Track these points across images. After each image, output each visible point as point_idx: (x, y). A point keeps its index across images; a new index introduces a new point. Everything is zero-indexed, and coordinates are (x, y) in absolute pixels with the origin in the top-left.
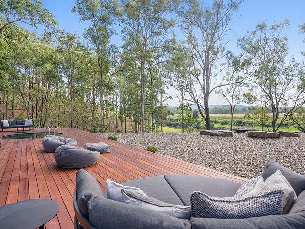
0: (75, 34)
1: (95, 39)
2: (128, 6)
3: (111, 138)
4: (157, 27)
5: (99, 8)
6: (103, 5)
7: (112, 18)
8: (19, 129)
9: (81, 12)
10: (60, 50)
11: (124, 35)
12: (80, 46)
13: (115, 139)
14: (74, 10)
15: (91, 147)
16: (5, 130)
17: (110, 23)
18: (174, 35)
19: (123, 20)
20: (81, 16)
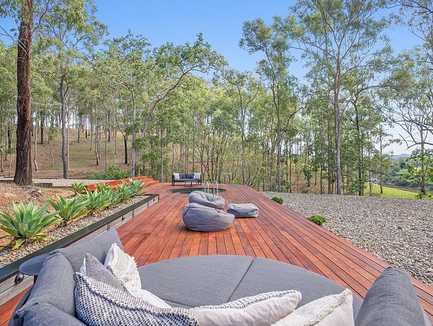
0: (246, 71)
1: (268, 72)
2: (307, 20)
3: (275, 199)
4: (358, 36)
5: (273, 33)
6: (278, 28)
7: (289, 41)
8: (187, 183)
9: (251, 44)
10: (230, 93)
11: (307, 60)
12: (253, 85)
13: (279, 201)
14: (241, 43)
15: (233, 208)
16: (176, 183)
17: (286, 48)
18: (388, 40)
19: (305, 40)
20: (250, 47)
